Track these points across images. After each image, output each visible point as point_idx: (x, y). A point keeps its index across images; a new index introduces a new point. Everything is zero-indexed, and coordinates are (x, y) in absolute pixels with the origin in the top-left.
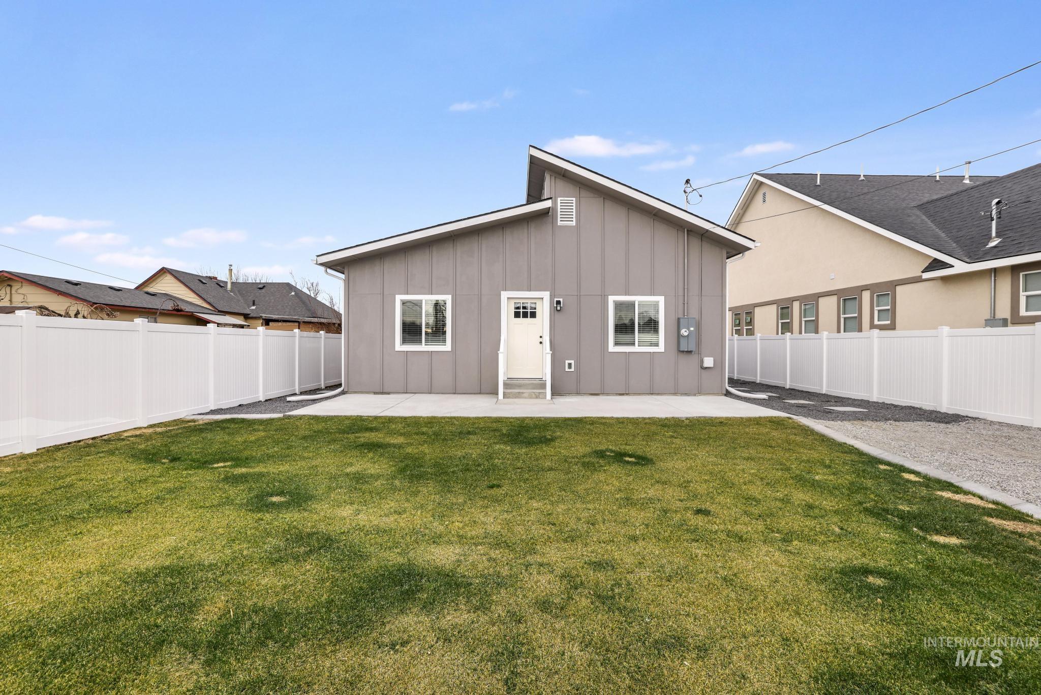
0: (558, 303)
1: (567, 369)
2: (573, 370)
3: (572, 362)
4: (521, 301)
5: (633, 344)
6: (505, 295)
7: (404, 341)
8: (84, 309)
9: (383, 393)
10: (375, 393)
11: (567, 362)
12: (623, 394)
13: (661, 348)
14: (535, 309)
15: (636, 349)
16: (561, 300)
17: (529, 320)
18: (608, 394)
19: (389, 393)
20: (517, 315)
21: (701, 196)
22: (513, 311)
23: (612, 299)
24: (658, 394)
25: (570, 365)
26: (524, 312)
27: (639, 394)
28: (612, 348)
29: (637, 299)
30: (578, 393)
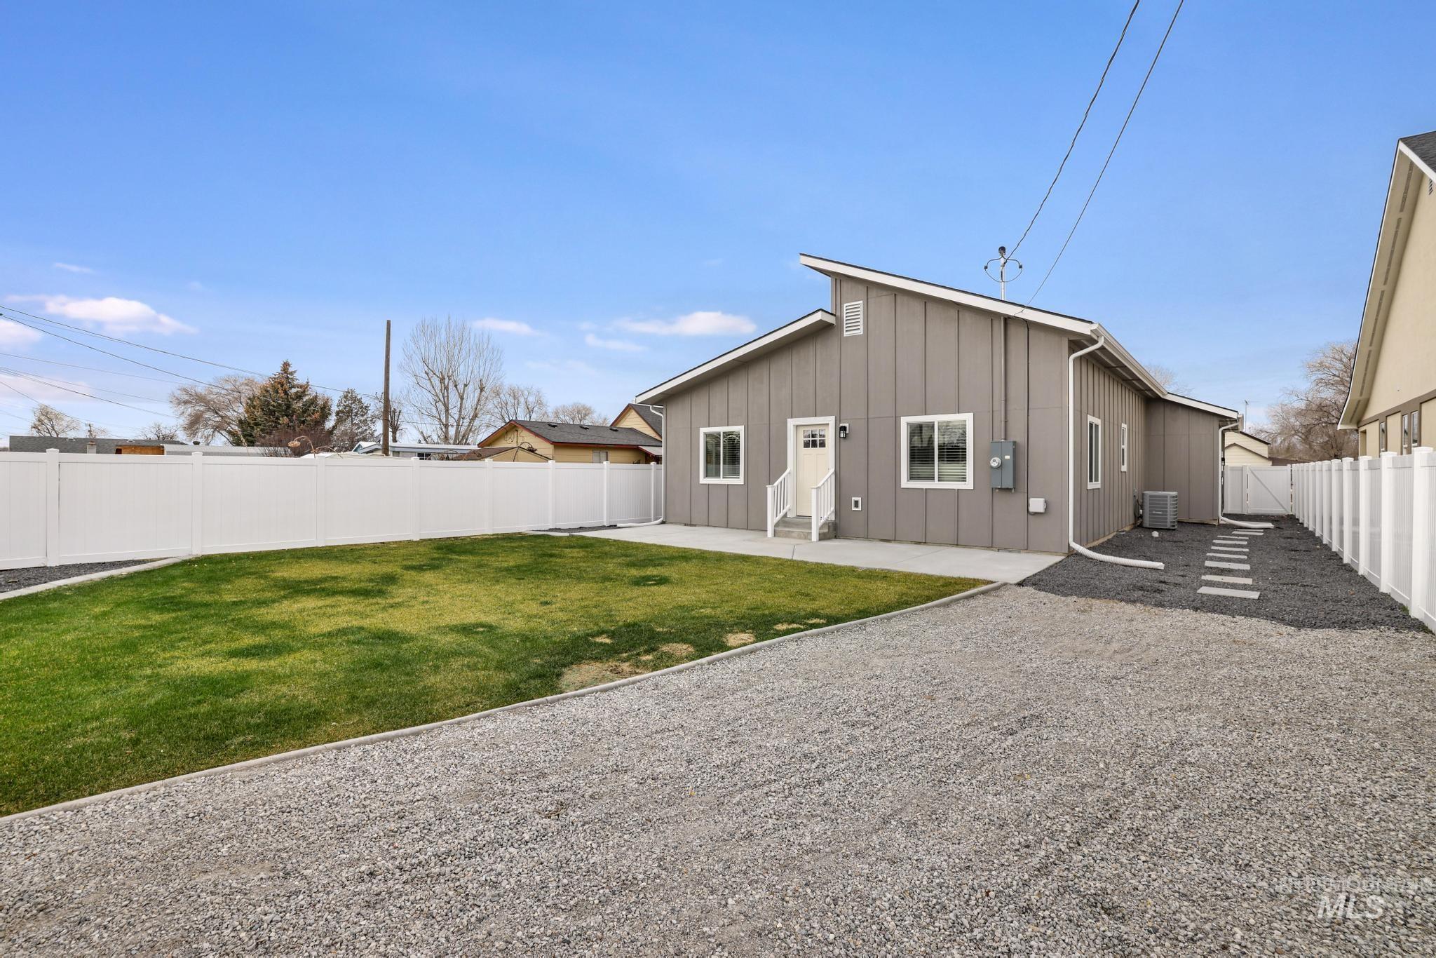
0: (844, 429)
1: (854, 509)
2: (860, 509)
3: (859, 499)
4: (810, 429)
5: (933, 478)
6: (791, 423)
7: (707, 475)
8: (544, 448)
9: (691, 525)
10: (685, 525)
11: (854, 499)
12: (919, 543)
13: (969, 484)
14: (824, 436)
15: (935, 484)
16: (847, 425)
17: (818, 449)
18: (901, 542)
19: (695, 525)
20: (806, 445)
21: (1021, 267)
22: (802, 440)
23: (905, 421)
24: (965, 546)
25: (856, 503)
26: (814, 442)
27: (940, 544)
28: (905, 483)
29: (936, 419)
30: (867, 538)
